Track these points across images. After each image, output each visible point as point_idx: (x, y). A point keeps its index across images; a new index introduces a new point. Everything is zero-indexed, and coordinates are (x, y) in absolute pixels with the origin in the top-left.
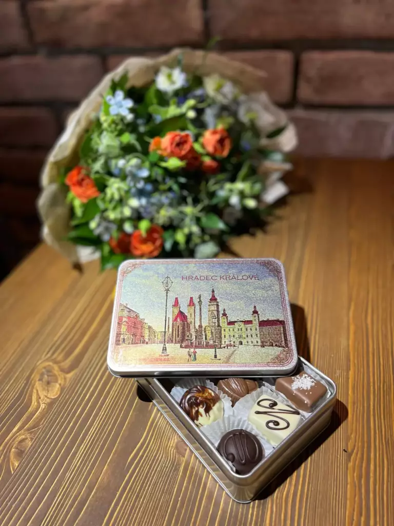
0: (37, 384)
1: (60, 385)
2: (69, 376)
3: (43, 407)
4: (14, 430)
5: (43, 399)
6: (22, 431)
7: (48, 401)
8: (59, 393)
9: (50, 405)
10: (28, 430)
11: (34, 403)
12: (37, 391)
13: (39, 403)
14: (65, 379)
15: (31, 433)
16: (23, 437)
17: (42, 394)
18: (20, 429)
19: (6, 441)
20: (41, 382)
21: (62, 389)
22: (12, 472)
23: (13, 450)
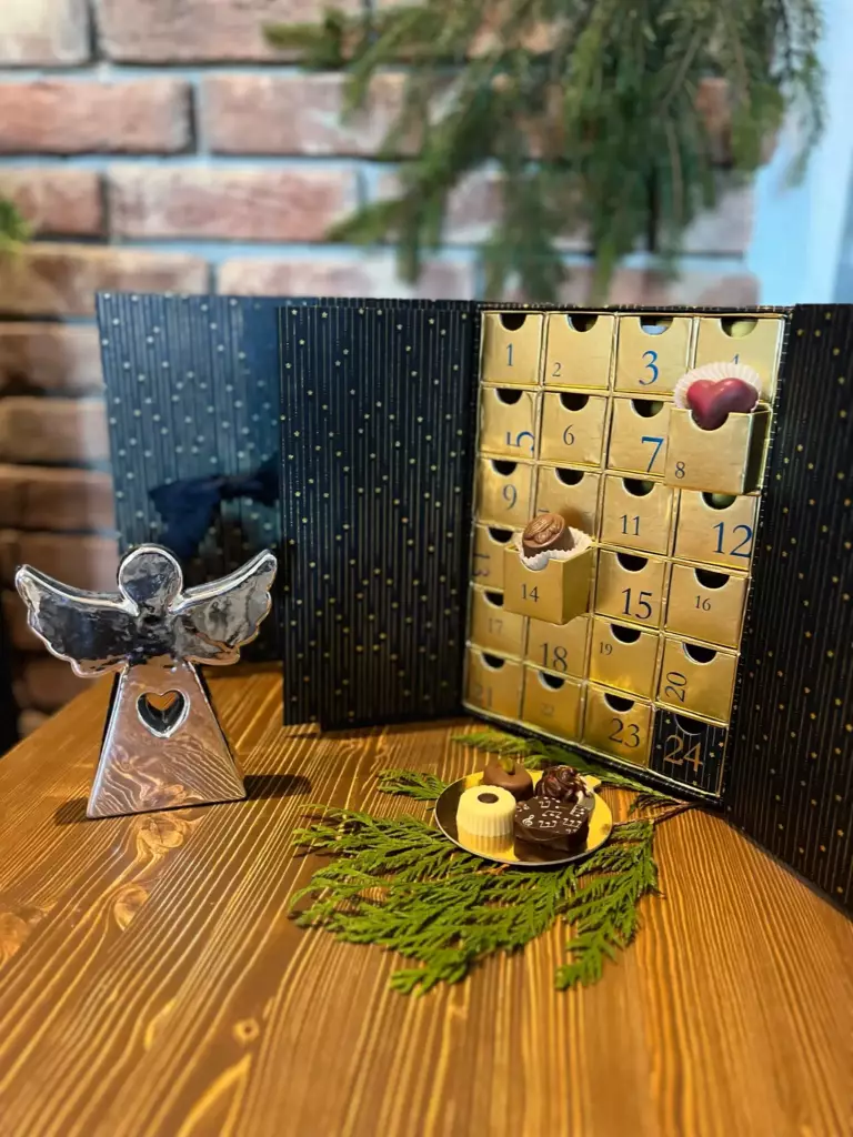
0: (142, 834)
1: (181, 832)
2: (194, 823)
3: (159, 856)
4: (116, 882)
5: (156, 849)
6: (129, 884)
7: (165, 850)
8: (181, 841)
9: (171, 854)
10: (139, 882)
11: (141, 854)
12: (144, 841)
13: (149, 853)
14: (188, 826)
15: (145, 886)
16: (133, 890)
17: (153, 844)
18: (122, 883)
19: (103, 895)
20: (147, 831)
21: (186, 838)
22: (123, 928)
23: (118, 906)
